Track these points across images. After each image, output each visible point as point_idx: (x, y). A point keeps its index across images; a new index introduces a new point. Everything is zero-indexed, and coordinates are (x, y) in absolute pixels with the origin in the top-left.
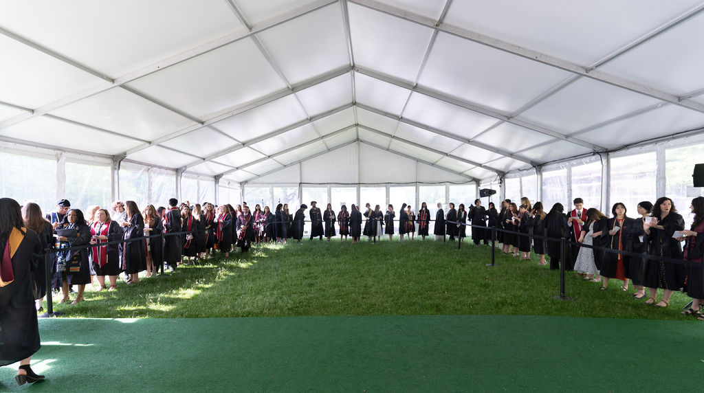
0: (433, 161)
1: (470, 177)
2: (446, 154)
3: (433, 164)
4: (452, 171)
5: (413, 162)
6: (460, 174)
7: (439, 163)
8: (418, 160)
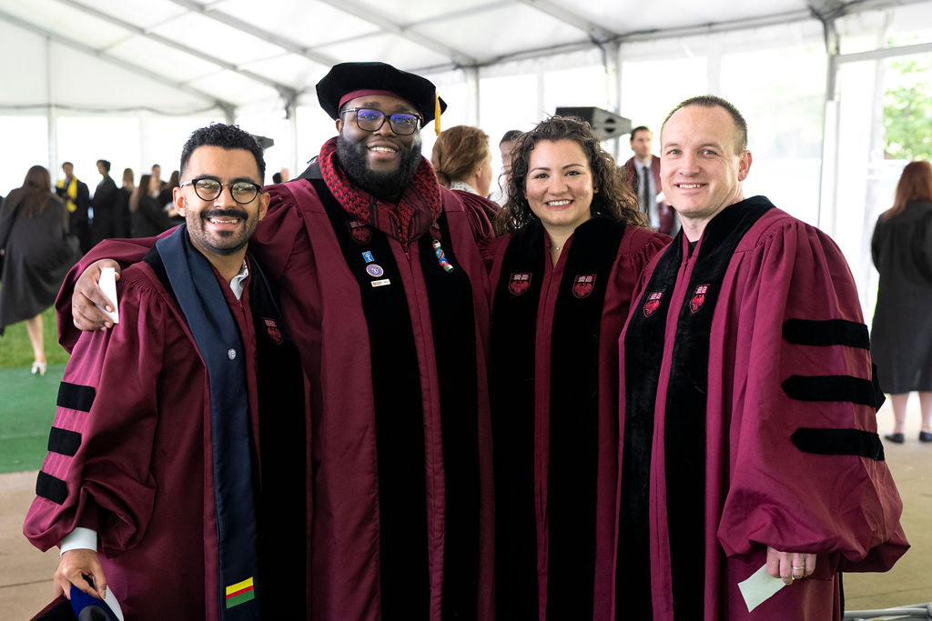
0: (98, 42)
1: (206, 96)
2: (142, 31)
3: (98, 52)
4: (155, 76)
5: (38, 41)
6: (180, 85)
7: (116, 51)
8: (49, 36)
